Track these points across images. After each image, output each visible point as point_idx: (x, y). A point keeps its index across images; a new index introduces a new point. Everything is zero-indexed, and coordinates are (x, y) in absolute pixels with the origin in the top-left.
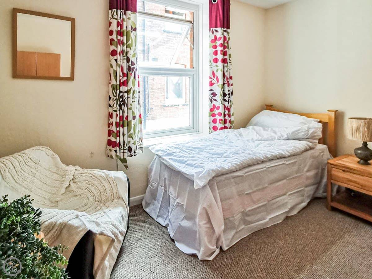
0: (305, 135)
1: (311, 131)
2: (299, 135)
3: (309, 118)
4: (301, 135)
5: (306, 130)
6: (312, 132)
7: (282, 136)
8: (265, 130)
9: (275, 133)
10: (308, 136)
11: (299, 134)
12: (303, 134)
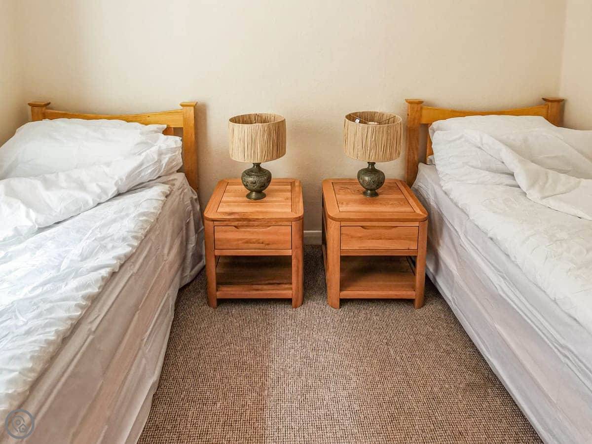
0: (155, 171)
1: (165, 158)
2: (143, 177)
3: (146, 125)
4: (146, 174)
5: (156, 160)
6: (168, 162)
7: (104, 191)
8: (48, 185)
9: (82, 186)
10: (162, 171)
11: (143, 174)
12: (150, 171)
